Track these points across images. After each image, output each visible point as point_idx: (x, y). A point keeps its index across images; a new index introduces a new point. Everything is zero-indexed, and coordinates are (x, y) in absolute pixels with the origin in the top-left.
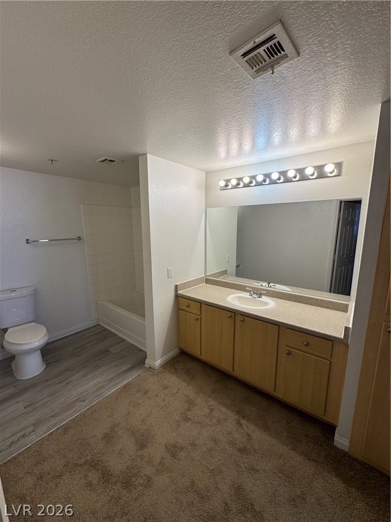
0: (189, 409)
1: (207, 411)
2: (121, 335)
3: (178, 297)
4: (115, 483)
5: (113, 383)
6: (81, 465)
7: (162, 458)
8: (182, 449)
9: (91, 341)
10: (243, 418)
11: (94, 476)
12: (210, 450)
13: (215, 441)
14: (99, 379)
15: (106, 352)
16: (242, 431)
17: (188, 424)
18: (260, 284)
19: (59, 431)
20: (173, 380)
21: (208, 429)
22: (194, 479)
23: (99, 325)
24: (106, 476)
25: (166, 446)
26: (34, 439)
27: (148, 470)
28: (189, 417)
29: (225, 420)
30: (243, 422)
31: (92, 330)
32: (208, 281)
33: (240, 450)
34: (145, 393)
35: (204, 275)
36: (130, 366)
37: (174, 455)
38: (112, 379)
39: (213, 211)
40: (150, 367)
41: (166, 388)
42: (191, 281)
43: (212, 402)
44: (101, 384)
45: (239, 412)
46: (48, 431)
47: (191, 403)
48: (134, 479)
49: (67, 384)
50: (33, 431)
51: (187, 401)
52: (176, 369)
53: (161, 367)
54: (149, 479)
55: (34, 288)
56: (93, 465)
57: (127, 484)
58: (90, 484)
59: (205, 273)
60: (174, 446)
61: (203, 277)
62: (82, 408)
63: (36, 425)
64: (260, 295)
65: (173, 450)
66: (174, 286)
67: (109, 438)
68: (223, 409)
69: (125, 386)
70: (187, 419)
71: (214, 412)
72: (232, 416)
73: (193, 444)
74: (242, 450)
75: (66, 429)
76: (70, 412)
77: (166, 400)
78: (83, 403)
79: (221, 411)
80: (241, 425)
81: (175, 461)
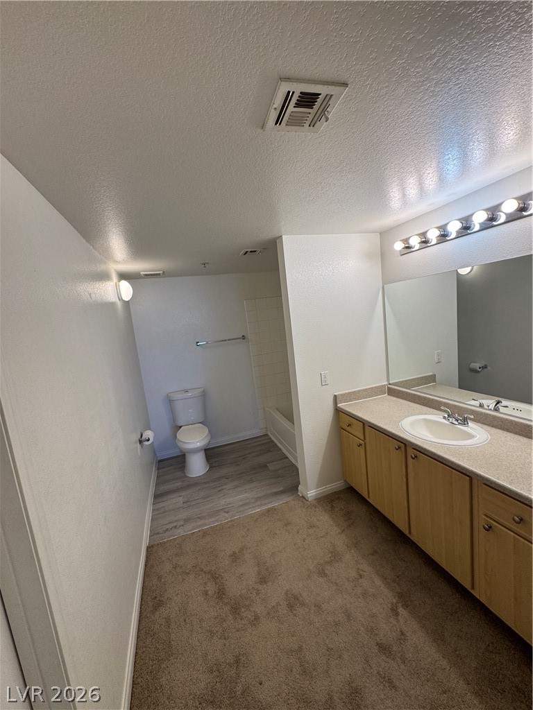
0: (329, 563)
1: (353, 574)
2: (284, 451)
3: (338, 411)
4: (226, 604)
5: (258, 503)
6: (205, 572)
7: (278, 604)
8: (303, 604)
9: (254, 452)
10: (406, 606)
11: (211, 588)
12: (337, 624)
13: (349, 617)
14: (246, 495)
15: (264, 466)
16: (395, 623)
17: (321, 580)
18: (477, 403)
19: (199, 534)
20: (324, 520)
21: (345, 597)
22: (304, 645)
23: (267, 435)
24: (221, 593)
25: (286, 594)
26: (181, 532)
27: (259, 609)
28: (326, 572)
29: (374, 596)
30: (401, 610)
31: (258, 440)
32: (391, 392)
33: (380, 645)
34: (286, 525)
35: (386, 383)
36: (282, 489)
37: (291, 607)
38: (260, 498)
39: (394, 288)
40: (303, 496)
41: (311, 526)
42: (359, 391)
43: (365, 566)
44: (247, 501)
45: (400, 596)
46: (193, 530)
47: (335, 556)
48: (243, 610)
49: (219, 491)
50: (183, 525)
51: (332, 552)
52: (333, 507)
53: (315, 500)
54: (257, 618)
55: (201, 390)
56: (215, 577)
57: (236, 610)
58: (206, 593)
59: (388, 380)
60: (296, 598)
61: (385, 385)
62: (224, 519)
63: (187, 520)
64: (464, 422)
65: (293, 601)
66: (332, 397)
67: (235, 557)
68: (378, 582)
69: (268, 511)
70: (322, 573)
71: (363, 580)
72: (386, 596)
73: (318, 606)
74: (384, 649)
75: (205, 534)
76: (213, 519)
77: (307, 541)
78: (226, 515)
79: (374, 582)
80: (397, 614)
81: (290, 613)
